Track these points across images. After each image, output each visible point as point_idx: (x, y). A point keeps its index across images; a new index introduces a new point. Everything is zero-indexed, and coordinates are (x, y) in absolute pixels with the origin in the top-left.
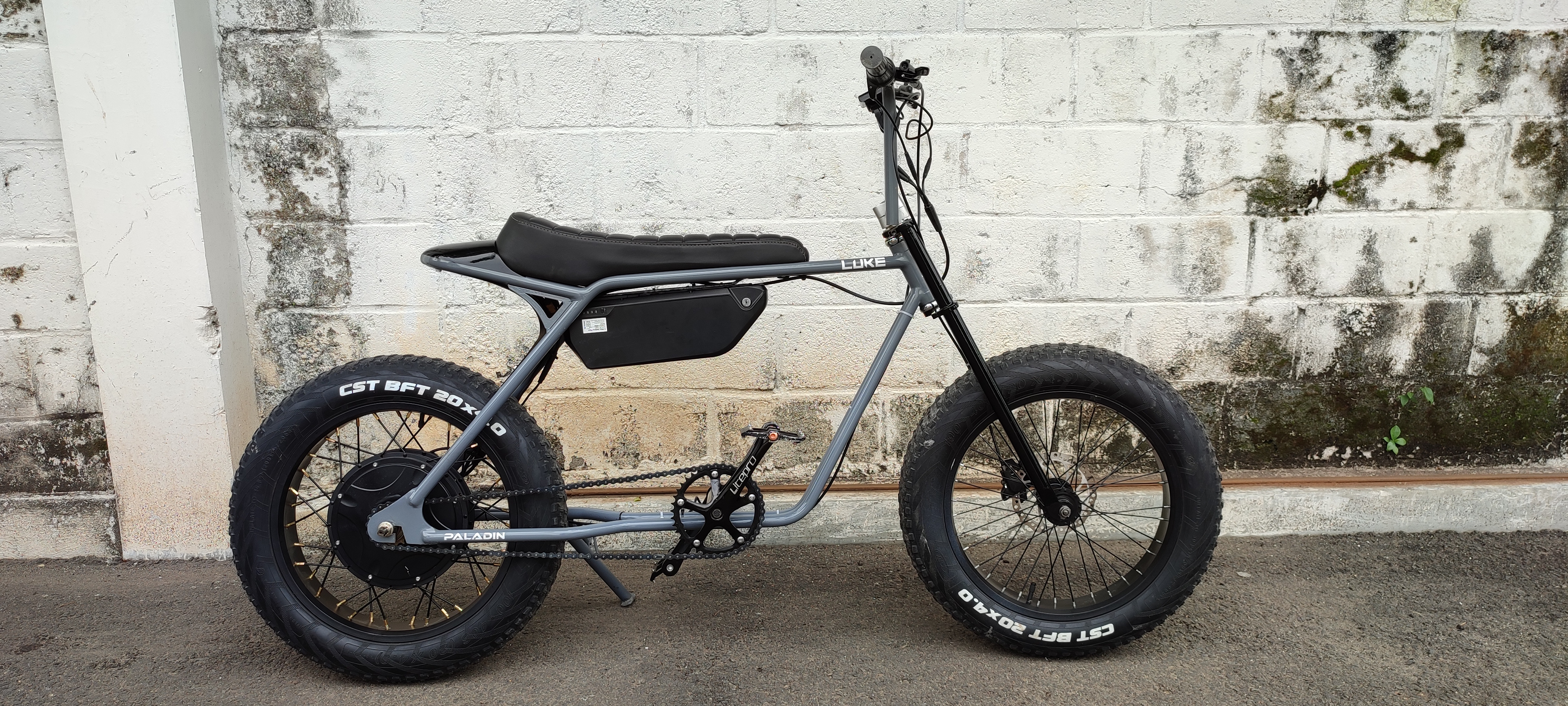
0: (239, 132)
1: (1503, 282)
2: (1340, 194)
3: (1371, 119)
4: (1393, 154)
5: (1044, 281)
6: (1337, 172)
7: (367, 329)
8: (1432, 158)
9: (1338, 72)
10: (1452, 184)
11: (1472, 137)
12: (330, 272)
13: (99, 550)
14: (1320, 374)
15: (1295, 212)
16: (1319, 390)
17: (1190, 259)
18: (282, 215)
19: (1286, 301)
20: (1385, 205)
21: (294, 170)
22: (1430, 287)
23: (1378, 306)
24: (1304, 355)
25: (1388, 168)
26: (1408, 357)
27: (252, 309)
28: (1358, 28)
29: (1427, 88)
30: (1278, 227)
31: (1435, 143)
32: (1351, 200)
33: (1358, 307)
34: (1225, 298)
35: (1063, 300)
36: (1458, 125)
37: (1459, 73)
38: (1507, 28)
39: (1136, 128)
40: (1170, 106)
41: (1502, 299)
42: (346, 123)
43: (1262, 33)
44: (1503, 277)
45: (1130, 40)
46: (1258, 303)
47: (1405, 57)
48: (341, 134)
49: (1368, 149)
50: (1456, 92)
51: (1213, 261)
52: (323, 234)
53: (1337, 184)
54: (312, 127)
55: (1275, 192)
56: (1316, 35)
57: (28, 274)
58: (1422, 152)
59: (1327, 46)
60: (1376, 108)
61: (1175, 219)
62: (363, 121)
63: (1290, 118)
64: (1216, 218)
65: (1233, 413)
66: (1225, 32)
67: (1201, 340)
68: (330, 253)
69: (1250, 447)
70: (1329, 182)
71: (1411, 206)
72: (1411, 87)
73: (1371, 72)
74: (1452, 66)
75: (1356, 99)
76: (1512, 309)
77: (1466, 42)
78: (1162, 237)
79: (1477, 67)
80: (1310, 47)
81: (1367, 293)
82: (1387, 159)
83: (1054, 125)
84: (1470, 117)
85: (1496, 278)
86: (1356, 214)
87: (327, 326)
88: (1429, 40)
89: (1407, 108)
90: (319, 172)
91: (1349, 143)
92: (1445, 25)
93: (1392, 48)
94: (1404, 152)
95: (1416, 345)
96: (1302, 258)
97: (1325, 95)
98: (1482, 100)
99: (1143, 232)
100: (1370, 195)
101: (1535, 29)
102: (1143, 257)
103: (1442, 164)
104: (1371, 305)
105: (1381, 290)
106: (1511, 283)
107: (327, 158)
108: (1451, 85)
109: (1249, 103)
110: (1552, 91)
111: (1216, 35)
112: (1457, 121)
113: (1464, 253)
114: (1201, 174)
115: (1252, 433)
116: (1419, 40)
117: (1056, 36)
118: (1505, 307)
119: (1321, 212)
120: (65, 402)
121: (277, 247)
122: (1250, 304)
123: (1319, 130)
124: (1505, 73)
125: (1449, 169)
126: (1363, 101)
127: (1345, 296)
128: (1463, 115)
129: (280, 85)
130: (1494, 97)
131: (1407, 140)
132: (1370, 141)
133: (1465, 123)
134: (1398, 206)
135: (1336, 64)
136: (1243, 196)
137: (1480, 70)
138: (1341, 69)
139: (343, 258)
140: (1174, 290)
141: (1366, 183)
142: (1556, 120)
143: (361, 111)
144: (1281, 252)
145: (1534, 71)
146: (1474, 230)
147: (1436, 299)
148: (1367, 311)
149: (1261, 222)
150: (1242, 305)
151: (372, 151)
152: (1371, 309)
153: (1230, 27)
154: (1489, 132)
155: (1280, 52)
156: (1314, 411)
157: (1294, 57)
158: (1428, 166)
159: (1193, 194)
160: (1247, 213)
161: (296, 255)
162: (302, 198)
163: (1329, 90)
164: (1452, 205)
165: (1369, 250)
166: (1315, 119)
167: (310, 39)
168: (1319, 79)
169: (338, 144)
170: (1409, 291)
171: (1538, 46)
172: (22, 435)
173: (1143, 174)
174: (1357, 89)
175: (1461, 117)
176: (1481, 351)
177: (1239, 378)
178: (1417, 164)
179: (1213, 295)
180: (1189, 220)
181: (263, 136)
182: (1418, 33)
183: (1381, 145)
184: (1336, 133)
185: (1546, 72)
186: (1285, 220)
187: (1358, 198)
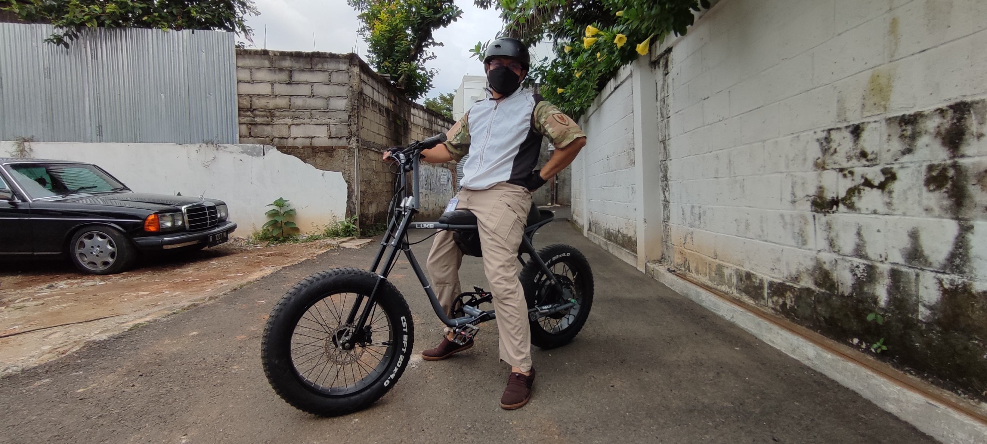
0: (662, 182)
1: (931, 264)
2: (845, 204)
3: (853, 167)
4: (864, 184)
5: (761, 232)
6: (842, 194)
7: (672, 229)
8: (882, 186)
9: (838, 146)
10: (895, 201)
11: (900, 174)
12: (668, 214)
14: (848, 296)
15: (828, 212)
16: (848, 304)
17: (797, 230)
19: (829, 254)
20: (864, 211)
22: (891, 259)
23: (868, 265)
24: (840, 284)
25: (862, 191)
26: (886, 299)
27: (662, 221)
28: (846, 124)
29: (876, 149)
30: (822, 218)
31: (882, 178)
32: (849, 207)
33: (858, 264)
34: (809, 249)
35: (766, 241)
36: (892, 168)
37: (890, 140)
38: (912, 112)
39: (779, 175)
40: (787, 166)
41: (933, 274)
43: (812, 132)
44: (931, 260)
45: (777, 142)
46: (821, 254)
47: (865, 135)
48: (669, 183)
49: (853, 182)
50: (889, 150)
51: (803, 232)
52: (667, 205)
53: (843, 199)
54: (667, 181)
55: (820, 202)
56: (829, 130)
58: (876, 183)
59: (834, 135)
60: (854, 162)
61: (791, 212)
62: (671, 181)
63: (824, 168)
64: (802, 213)
66: (802, 134)
67: (803, 267)
69: (824, 324)
70: (840, 198)
71: (875, 212)
72: (868, 150)
73: (851, 144)
74: (885, 137)
75: (847, 158)
76: (940, 282)
77: (890, 123)
78: (788, 219)
79: (898, 136)
80: (828, 136)
81: (861, 257)
82: (861, 187)
83: (761, 175)
84: (899, 163)
85: (926, 261)
86: (851, 215)
87: (668, 227)
88: (873, 125)
89: (868, 160)
90: (667, 191)
91: (845, 179)
92: (881, 116)
93: (859, 131)
94: (868, 183)
95: (889, 293)
96: (833, 234)
97: (835, 157)
98: (904, 153)
99: (782, 216)
100: (858, 205)
101: (927, 109)
102: (783, 227)
103: (887, 190)
104: (864, 264)
105: (867, 257)
106: (936, 265)
107: (668, 188)
108: (886, 147)
109: (810, 163)
110: (944, 144)
111: (798, 137)
112: (892, 166)
113: (906, 242)
114: (797, 193)
115: (824, 317)
116: (869, 126)
117: (760, 143)
118: (935, 281)
119: (839, 213)
120: (636, 234)
122: (817, 254)
123: (834, 173)
124: (914, 137)
125: (890, 192)
126: (849, 158)
127: (852, 256)
128: (894, 162)
129: (665, 172)
130: (909, 151)
131: (869, 177)
132: (854, 178)
133: (896, 167)
134: (869, 212)
135: (837, 142)
136: (809, 203)
137: (900, 137)
138: (839, 145)
139: (669, 211)
140: (793, 243)
141: (854, 199)
142: (949, 162)
143: (671, 178)
144: (825, 231)
145: (930, 133)
146: (909, 228)
147: (895, 267)
148: (862, 267)
149: (818, 216)
150: (814, 253)
151: (673, 186)
152: (864, 266)
153: (803, 132)
154: (909, 171)
155: (818, 140)
156: (846, 315)
157: (823, 141)
158: (880, 191)
159: (795, 202)
160: (812, 211)
161: (665, 210)
162: (666, 197)
163: (836, 155)
164: (895, 213)
165: (859, 234)
166: (832, 168)
167: (667, 162)
168: (832, 150)
170: (880, 259)
171: (931, 119)
172: (634, 241)
173: (781, 194)
174: (847, 153)
175: (893, 164)
176: (924, 306)
177: (818, 289)
178: (875, 189)
179: (804, 247)
180: (795, 213)
182: (869, 123)
183: (859, 180)
184: (840, 174)
185: (938, 134)
186: (825, 215)
187: (851, 207)
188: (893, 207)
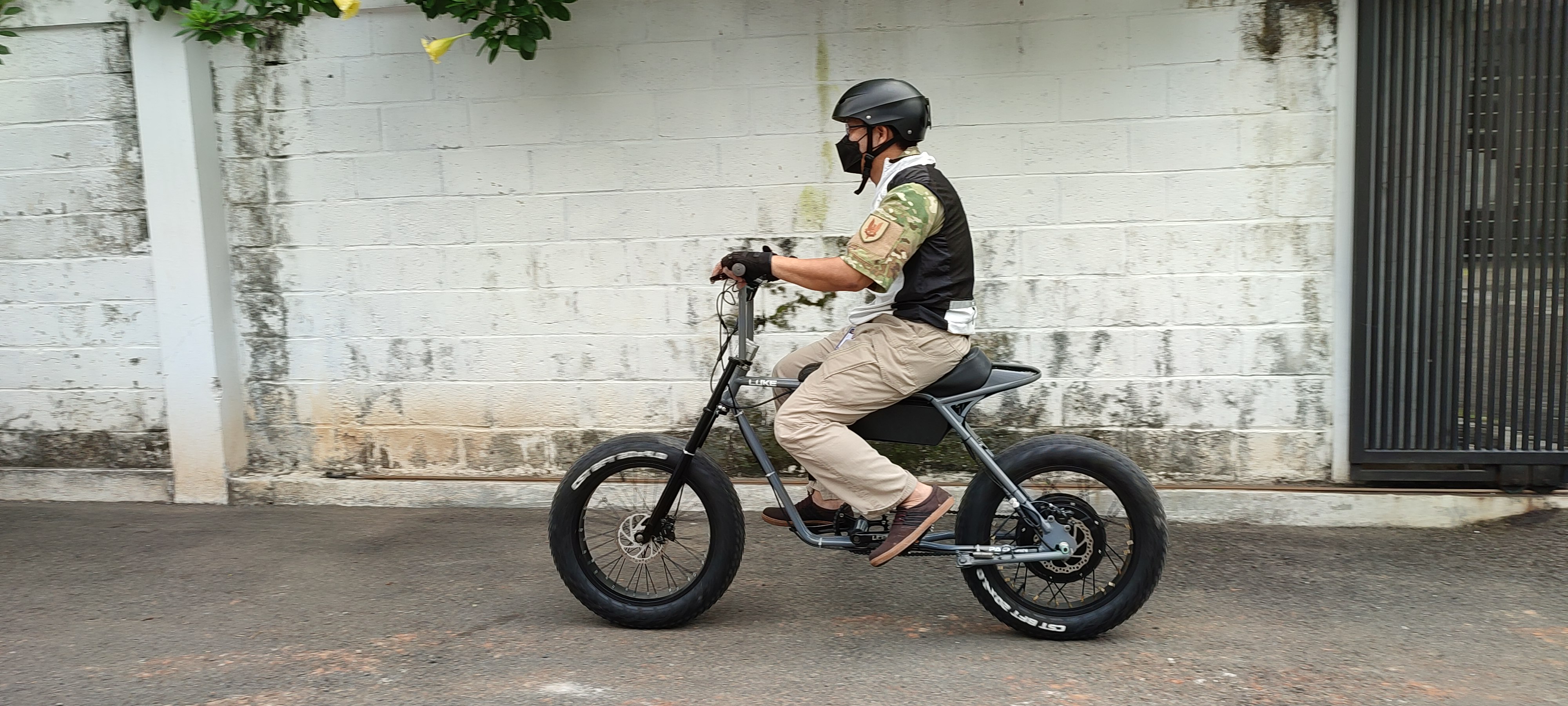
0: (239, 294)
2: (774, 323)
4: (799, 301)
5: (623, 369)
6: (771, 312)
7: (296, 392)
8: (820, 303)
10: (834, 318)
12: (279, 363)
13: (164, 498)
17: (698, 358)
18: (258, 334)
20: (799, 329)
21: (263, 312)
25: (797, 310)
27: (243, 381)
28: (771, 236)
32: (780, 326)
35: (633, 380)
39: (662, 288)
40: (678, 277)
42: (287, 290)
43: (720, 239)
45: (654, 243)
48: (284, 295)
49: (785, 299)
52: (275, 344)
53: (771, 318)
54: (270, 292)
56: (748, 240)
57: (142, 362)
58: (813, 300)
61: (688, 336)
62: (294, 288)
64: (709, 336)
65: (735, 445)
68: (279, 353)
69: (747, 465)
70: (769, 317)
71: (813, 330)
77: (828, 242)
78: (682, 346)
82: (796, 304)
83: (620, 287)
86: (783, 334)
87: (279, 390)
88: (809, 242)
90: (274, 313)
91: (774, 296)
92: (816, 234)
93: (789, 246)
94: (804, 300)
99: (671, 343)
100: (790, 323)
102: (673, 356)
103: (826, 307)
107: (277, 307)
111: (696, 241)
114: (697, 313)
116: (804, 241)
117: (616, 242)
119: (766, 333)
120: (154, 423)
121: (256, 350)
125: (830, 309)
129: (257, 272)
132: (786, 294)
134: (806, 330)
136: (720, 324)
139: (284, 356)
140: (692, 375)
141: (787, 317)
143: (292, 283)
151: (298, 303)
153: (704, 236)
158: (819, 308)
159: (695, 323)
160: (722, 334)
161: (263, 354)
162: (266, 326)
167: (270, 250)
169: (282, 299)
172: (136, 439)
173: (668, 313)
178: (812, 307)
180: (694, 337)
181: (249, 295)
182: (802, 238)
183: (792, 298)
187: (784, 325)
188: (833, 324)
